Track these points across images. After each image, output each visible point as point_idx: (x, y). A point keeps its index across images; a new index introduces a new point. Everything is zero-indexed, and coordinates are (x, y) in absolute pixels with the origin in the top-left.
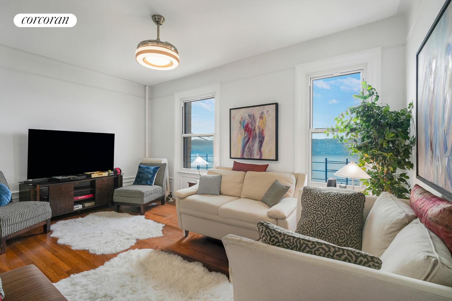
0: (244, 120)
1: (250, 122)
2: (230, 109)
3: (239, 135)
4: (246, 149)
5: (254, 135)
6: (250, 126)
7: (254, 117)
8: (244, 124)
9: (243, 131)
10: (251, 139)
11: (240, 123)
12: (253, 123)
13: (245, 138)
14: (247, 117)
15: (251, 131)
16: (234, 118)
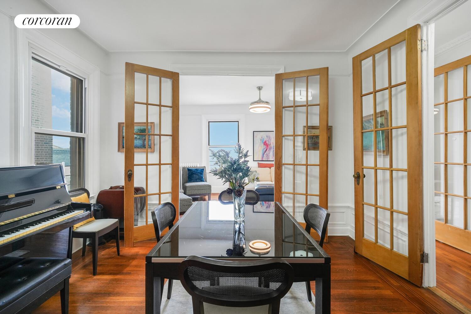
0: (264, 139)
1: (267, 140)
2: (254, 132)
3: (260, 147)
4: (265, 155)
5: (270, 147)
6: (267, 142)
7: (270, 137)
8: (263, 141)
9: (263, 145)
10: (268, 150)
11: (261, 140)
12: (269, 141)
13: (264, 149)
14: (265, 137)
15: (268, 145)
16: (256, 137)
